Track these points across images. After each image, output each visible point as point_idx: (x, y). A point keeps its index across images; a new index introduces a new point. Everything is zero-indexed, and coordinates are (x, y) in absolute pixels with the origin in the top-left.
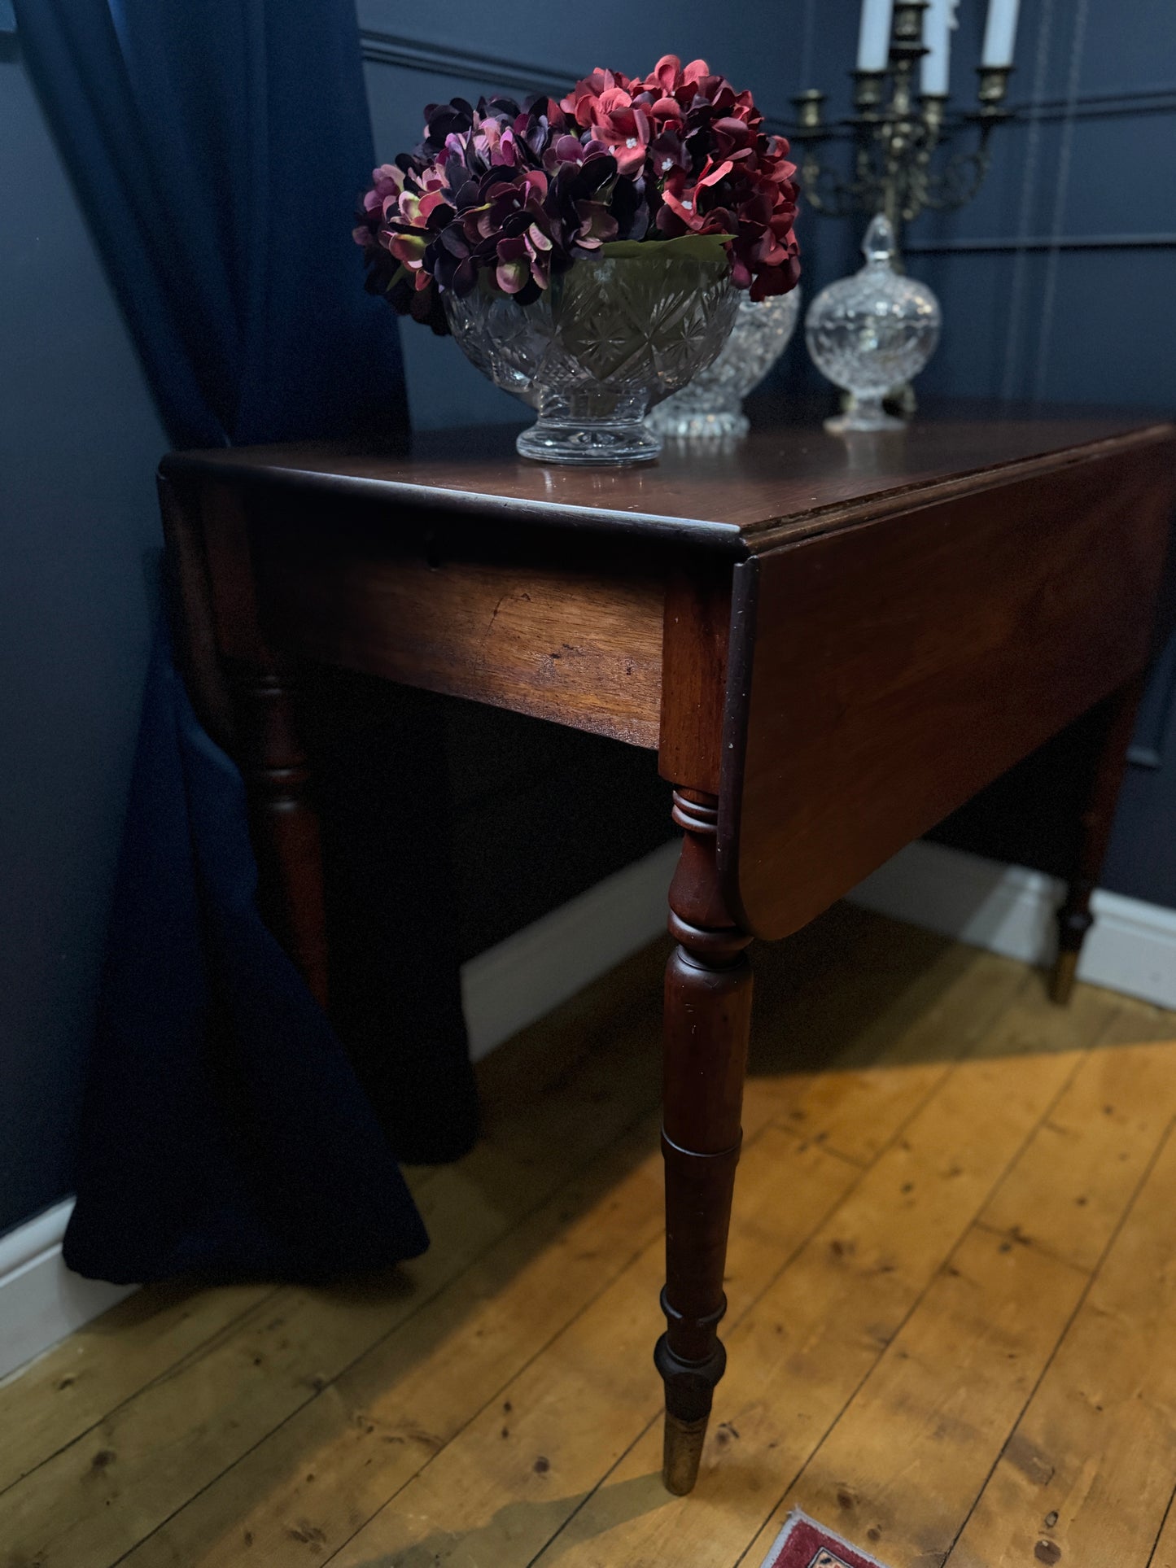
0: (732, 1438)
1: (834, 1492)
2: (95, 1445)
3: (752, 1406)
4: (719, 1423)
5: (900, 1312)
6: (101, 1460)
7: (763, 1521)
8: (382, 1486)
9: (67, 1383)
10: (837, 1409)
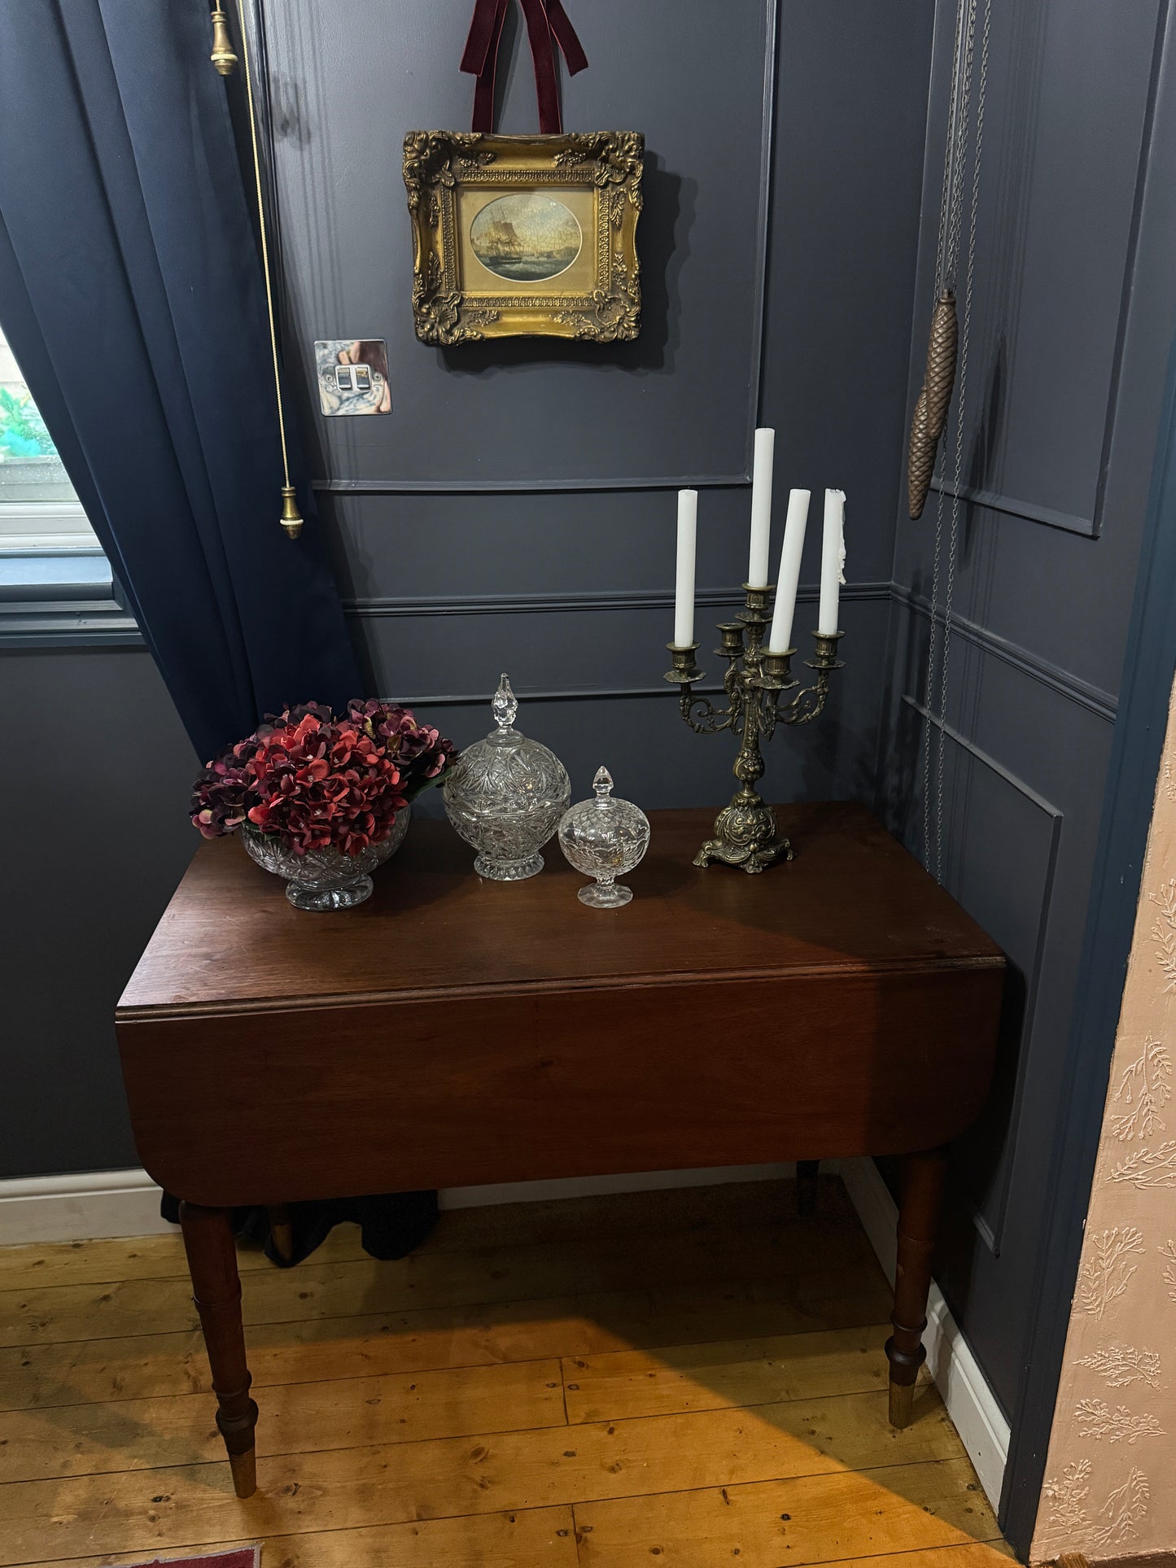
0: (291, 1493)
1: (290, 1556)
2: (110, 1290)
3: (319, 1488)
4: (295, 1482)
5: (452, 1511)
6: (106, 1298)
7: (248, 1537)
8: (161, 1389)
9: (134, 1256)
10: (348, 1525)
